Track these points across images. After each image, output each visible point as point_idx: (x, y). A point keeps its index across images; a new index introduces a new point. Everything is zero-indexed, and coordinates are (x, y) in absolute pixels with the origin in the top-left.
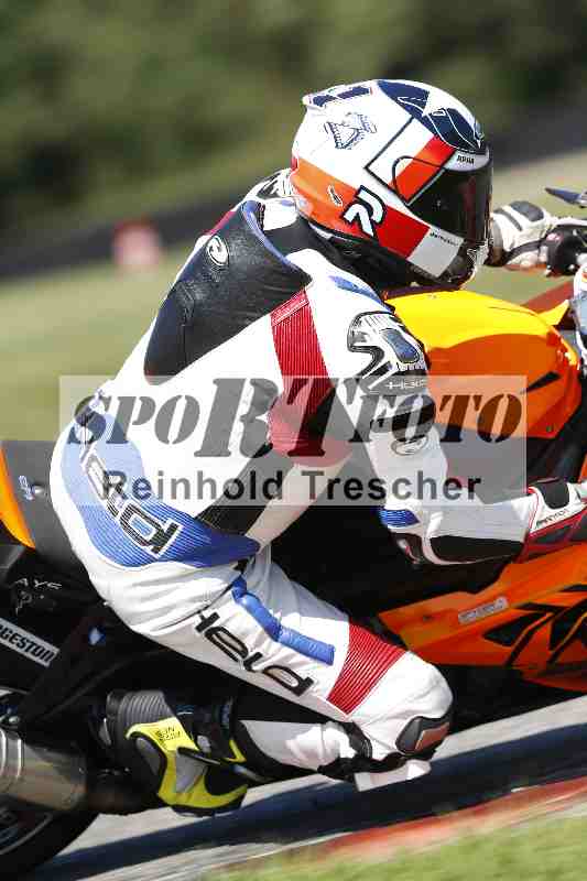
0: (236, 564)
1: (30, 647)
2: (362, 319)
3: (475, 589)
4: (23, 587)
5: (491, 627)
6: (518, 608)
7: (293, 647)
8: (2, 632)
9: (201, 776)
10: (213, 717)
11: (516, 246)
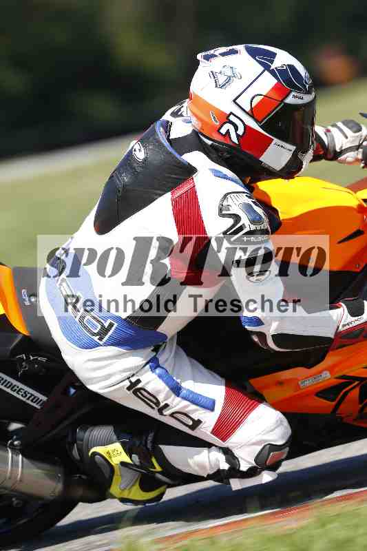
0: (153, 348)
1: (30, 397)
2: (228, 196)
3: (309, 365)
4: (24, 361)
5: (319, 390)
6: (337, 378)
7: (189, 401)
8: (12, 387)
9: (137, 480)
10: (141, 443)
11: (343, 148)
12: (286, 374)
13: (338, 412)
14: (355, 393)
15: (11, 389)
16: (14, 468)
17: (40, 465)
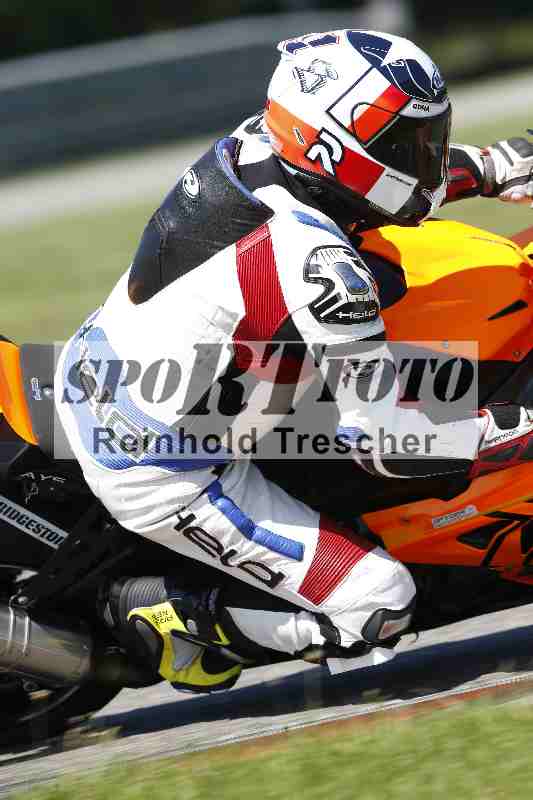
0: (213, 468)
1: (44, 533)
2: (318, 252)
3: (446, 496)
4: (33, 481)
5: (463, 531)
6: (486, 515)
7: (265, 545)
8: (19, 518)
9: (197, 657)
10: (200, 604)
11: (507, 179)
12: (415, 509)
13: (492, 563)
14: (516, 537)
15: (18, 521)
16: (17, 636)
17: (58, 632)
